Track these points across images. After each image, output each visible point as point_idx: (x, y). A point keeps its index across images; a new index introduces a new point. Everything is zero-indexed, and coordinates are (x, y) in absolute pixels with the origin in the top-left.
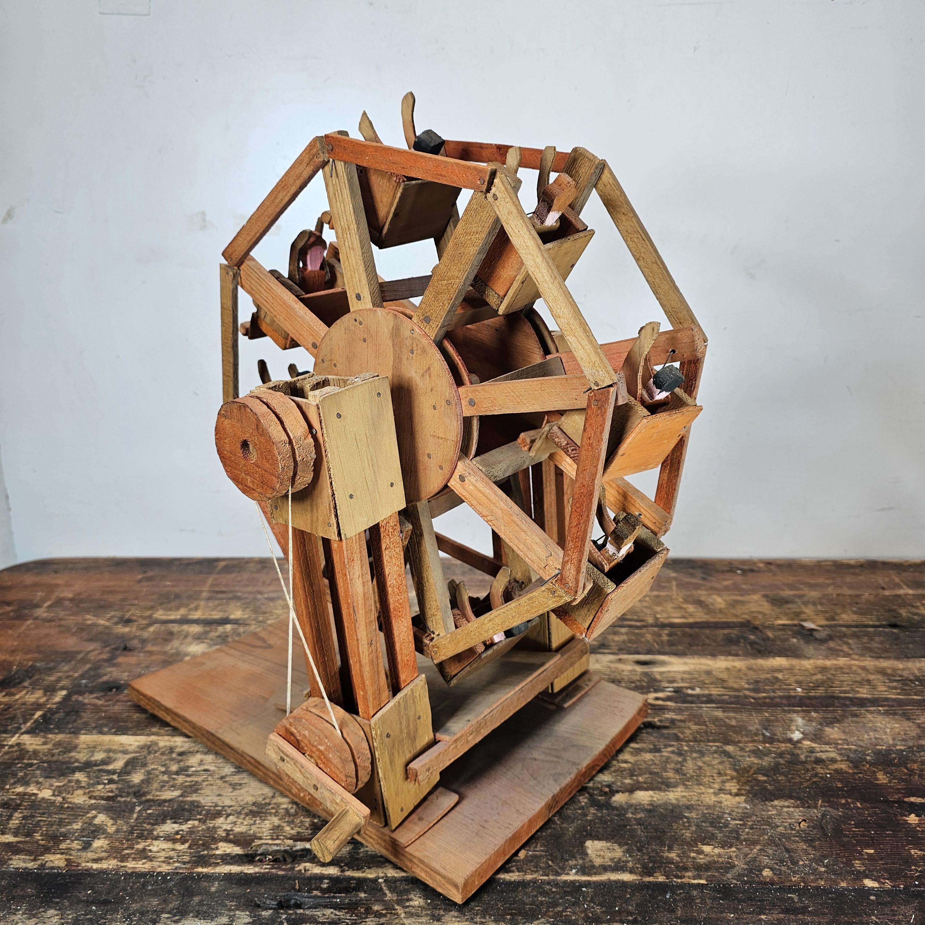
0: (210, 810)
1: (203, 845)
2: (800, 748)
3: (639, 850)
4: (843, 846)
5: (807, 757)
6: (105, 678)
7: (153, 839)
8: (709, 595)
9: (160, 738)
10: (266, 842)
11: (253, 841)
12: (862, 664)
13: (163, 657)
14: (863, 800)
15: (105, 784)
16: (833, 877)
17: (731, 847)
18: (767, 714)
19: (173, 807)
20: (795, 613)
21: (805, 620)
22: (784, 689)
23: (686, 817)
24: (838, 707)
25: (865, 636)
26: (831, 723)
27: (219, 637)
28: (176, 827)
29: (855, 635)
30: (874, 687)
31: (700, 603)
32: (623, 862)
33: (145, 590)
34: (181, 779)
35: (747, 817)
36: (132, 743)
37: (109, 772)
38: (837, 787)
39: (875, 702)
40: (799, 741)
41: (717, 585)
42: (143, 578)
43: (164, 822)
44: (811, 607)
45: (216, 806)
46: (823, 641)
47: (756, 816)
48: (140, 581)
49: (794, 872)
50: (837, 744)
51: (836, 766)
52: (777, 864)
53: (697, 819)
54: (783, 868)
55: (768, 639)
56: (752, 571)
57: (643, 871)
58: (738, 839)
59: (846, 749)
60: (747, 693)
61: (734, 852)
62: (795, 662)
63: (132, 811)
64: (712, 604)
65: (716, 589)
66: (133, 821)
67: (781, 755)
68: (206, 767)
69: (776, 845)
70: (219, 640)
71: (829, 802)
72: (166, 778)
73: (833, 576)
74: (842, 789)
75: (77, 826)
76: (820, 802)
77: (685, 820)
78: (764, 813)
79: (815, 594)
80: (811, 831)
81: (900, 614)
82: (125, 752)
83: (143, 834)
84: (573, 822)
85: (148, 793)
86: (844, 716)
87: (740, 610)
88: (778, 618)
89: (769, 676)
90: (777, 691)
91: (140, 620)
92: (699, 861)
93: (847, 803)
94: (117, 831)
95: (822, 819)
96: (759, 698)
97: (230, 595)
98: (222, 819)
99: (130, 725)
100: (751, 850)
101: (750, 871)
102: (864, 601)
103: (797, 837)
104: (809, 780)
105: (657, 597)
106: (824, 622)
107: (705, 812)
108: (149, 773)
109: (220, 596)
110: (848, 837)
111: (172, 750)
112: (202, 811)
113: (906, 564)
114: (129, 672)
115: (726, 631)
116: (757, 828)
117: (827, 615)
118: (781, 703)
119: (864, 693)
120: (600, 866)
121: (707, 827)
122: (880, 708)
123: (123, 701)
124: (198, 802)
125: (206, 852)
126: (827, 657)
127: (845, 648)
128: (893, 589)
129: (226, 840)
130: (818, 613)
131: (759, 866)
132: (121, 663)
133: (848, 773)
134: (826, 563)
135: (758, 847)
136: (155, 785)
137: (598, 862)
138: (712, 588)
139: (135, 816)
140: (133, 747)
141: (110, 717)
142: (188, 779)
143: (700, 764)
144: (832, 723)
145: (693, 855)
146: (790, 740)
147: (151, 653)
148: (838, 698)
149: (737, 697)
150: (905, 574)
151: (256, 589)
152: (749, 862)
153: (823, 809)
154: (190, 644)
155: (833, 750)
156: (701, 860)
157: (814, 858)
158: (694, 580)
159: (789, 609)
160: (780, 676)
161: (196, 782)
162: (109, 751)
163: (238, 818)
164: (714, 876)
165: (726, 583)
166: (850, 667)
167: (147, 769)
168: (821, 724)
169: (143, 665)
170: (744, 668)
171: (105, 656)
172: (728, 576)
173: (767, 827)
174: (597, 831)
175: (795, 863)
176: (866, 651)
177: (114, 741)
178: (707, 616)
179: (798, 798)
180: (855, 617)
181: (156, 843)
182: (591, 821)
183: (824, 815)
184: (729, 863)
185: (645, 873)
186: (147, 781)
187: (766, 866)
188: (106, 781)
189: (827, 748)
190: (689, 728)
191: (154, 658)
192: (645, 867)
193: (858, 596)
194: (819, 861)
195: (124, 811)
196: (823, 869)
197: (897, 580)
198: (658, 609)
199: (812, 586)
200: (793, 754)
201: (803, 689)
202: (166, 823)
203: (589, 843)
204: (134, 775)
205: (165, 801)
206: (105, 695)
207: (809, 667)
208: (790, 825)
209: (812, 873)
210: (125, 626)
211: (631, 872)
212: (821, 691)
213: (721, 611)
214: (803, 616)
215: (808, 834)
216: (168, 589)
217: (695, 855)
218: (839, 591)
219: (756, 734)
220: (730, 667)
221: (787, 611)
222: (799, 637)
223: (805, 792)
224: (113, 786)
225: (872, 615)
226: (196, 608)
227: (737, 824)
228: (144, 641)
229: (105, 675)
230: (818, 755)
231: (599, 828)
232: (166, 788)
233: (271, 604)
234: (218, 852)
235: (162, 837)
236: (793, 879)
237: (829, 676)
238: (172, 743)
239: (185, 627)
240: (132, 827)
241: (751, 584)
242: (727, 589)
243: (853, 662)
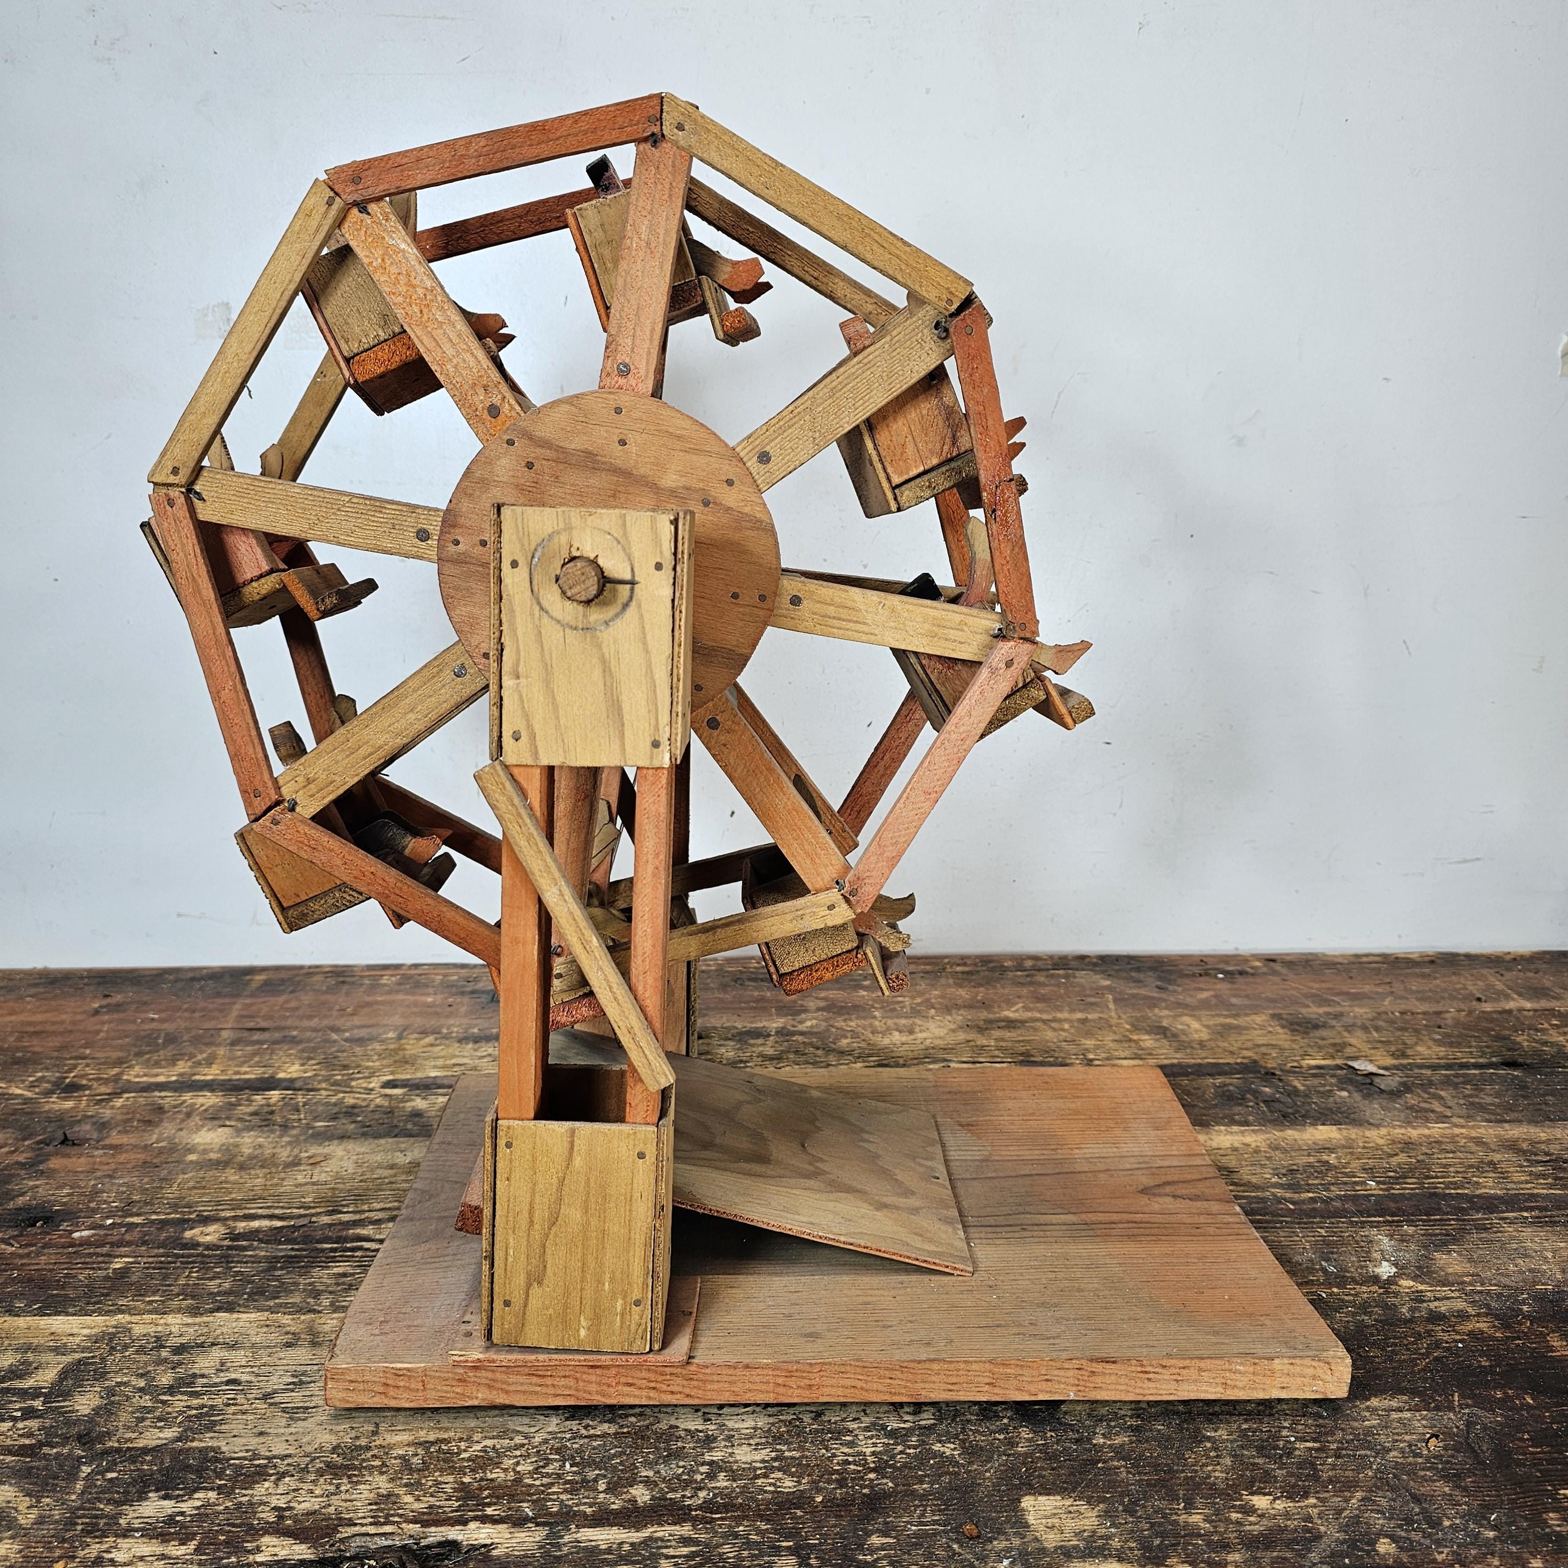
0: (242, 1467)
1: (227, 1543)
2: (1396, 1294)
3: (1132, 1513)
4: (1520, 1484)
5: (1412, 1309)
6: (20, 1201)
7: (117, 1536)
8: (1175, 1017)
9: (135, 1319)
10: (364, 1530)
11: (335, 1530)
12: (1474, 1134)
13: (142, 1157)
14: (1536, 1391)
15: (15, 1419)
16: (1514, 1549)
17: (1306, 1496)
18: (1323, 1231)
19: (162, 1462)
20: (1334, 1045)
21: (1355, 1058)
22: (1345, 1183)
23: (1209, 1439)
24: (1448, 1213)
25: (1464, 1083)
26: (1444, 1242)
27: (255, 1114)
28: (169, 1506)
29: (1447, 1082)
30: (1504, 1176)
31: (1162, 1031)
32: (1101, 1537)
33: (106, 1028)
34: (179, 1402)
35: (1326, 1434)
36: (75, 1331)
37: (24, 1394)
38: (1481, 1366)
39: (1513, 1202)
40: (1391, 1281)
41: (1189, 1000)
42: (101, 1007)
43: (142, 1496)
44: (1359, 1033)
45: (256, 1456)
46: (1394, 1094)
47: (1342, 1430)
48: (96, 1012)
49: (1438, 1543)
50: (1463, 1283)
51: (1469, 1326)
52: (1400, 1526)
53: (1232, 1442)
54: (1416, 1536)
55: (1296, 1091)
56: (1241, 973)
57: (1143, 1555)
58: (1316, 1478)
59: (1481, 1292)
60: (1279, 1192)
61: (1315, 1506)
62: (1353, 1133)
63: (73, 1476)
64: (1184, 1032)
65: (1186, 1006)
66: (74, 1497)
67: (1364, 1307)
68: (233, 1376)
69: (1393, 1489)
70: (256, 1120)
71: (1473, 1396)
72: (146, 1401)
73: (1388, 980)
74: (1490, 1370)
76: (1456, 1398)
77: (1209, 1445)
78: (1356, 1424)
79: (1361, 1011)
80: (1453, 1456)
81: (1519, 1043)
82: (59, 1350)
83: (97, 1524)
84: (990, 1459)
85: (109, 1434)
86: (1463, 1231)
87: (1234, 1042)
88: (1306, 1055)
89: (1311, 1159)
90: (1333, 1188)
91: (95, 1084)
92: (1248, 1528)
93: (1507, 1397)
94: (40, 1521)
95: (1468, 1433)
96: (1303, 1202)
97: (277, 1035)
98: (267, 1484)
99: (72, 1294)
100: (1347, 1500)
101: (1353, 1544)
102: (1449, 1022)
103: (1429, 1469)
104: (1427, 1355)
105: (1084, 1021)
106: (1390, 1061)
107: (1244, 1426)
108: (111, 1392)
109: (257, 1036)
110: (1525, 1466)
111: (159, 1342)
112: (224, 1469)
113: (1508, 958)
114: (72, 1188)
115: (1219, 1081)
116: (1349, 1456)
117: (1393, 1049)
118: (1345, 1210)
119: (1489, 1186)
120: (1056, 1548)
121: (1253, 1457)
122: (1525, 1214)
123: (56, 1246)
124: (216, 1450)
125: (233, 1559)
126: (1408, 1123)
127: (1436, 1106)
128: (1497, 1000)
129: (277, 1530)
130: (1375, 1044)
131: (1367, 1534)
132: (54, 1171)
133: (1495, 1338)
134: (1371, 959)
135: (1359, 1495)
136: (124, 1417)
137: (1051, 1540)
138: (1179, 1005)
139: (79, 1486)
140: (77, 1340)
141: (30, 1280)
142: (196, 1402)
144: (1445, 1244)
145: (1234, 1516)
146: (1376, 1279)
147: (116, 1148)
148: (1445, 1196)
149: (1262, 1200)
150: (1508, 975)
151: (326, 1022)
152: (1347, 1525)
153: (1467, 1411)
154: (198, 1129)
155: (1457, 1294)
156: (1254, 1526)
157: (1469, 1513)
158: (1142, 991)
159: (1323, 1039)
160: (1332, 1158)
161: (212, 1407)
162: (28, 1348)
163: (301, 1480)
164: (1285, 1559)
165: (1204, 995)
166: (1453, 1139)
167: (107, 1383)
168: (1425, 1247)
169: (99, 1174)
170: (1264, 1147)
171: (21, 1158)
172: (1203, 982)
173: (1368, 1453)
174: (1040, 1476)
175: (1436, 1524)
176: (1475, 1109)
177: (37, 1328)
178: (1178, 1056)
179: (1413, 1392)
180: (1442, 1051)
181: (124, 1543)
182: (1026, 1455)
183: (1469, 1424)
184: (1309, 1530)
185: (1148, 1558)
186: (107, 1410)
187: (1381, 1534)
188: (19, 1414)
189: (1445, 1291)
191: (122, 1158)
192: (1145, 1546)
193: (1438, 1013)
194: (1480, 1517)
195: (56, 1478)
196: (1491, 1534)
197: (1500, 986)
198: (1089, 1043)
199: (1356, 998)
200: (1386, 1306)
201: (1378, 1183)
202: (147, 1499)
203: (1027, 1502)
204: (78, 1398)
205: (145, 1451)
206: (21, 1235)
207: (1381, 1142)
208: (1410, 1446)
209: (1472, 1544)
210: (65, 1099)
212: (1410, 1186)
213: (1202, 1044)
214: (1349, 1051)
215: (1448, 1462)
216: (154, 1025)
217: (1240, 1516)
218: (1403, 1007)
219: (1311, 1270)
220: (1236, 1145)
221: (1321, 1043)
222: (1350, 1088)
223: (1425, 1380)
224: (34, 1424)
225: (1470, 1047)
226: (209, 1062)
227: (1310, 1449)
228: (103, 1126)
229: (23, 1194)
230: (1432, 1305)
231: (1042, 1468)
232: (147, 1423)
233: (358, 1050)
234: (260, 1558)
235: (137, 1530)
236: (1440, 1558)
237: (1421, 1158)
238: (160, 1329)
239: (187, 1097)
240: (73, 1511)
241: (1247, 996)
242: (1205, 1005)
243: (1457, 1131)
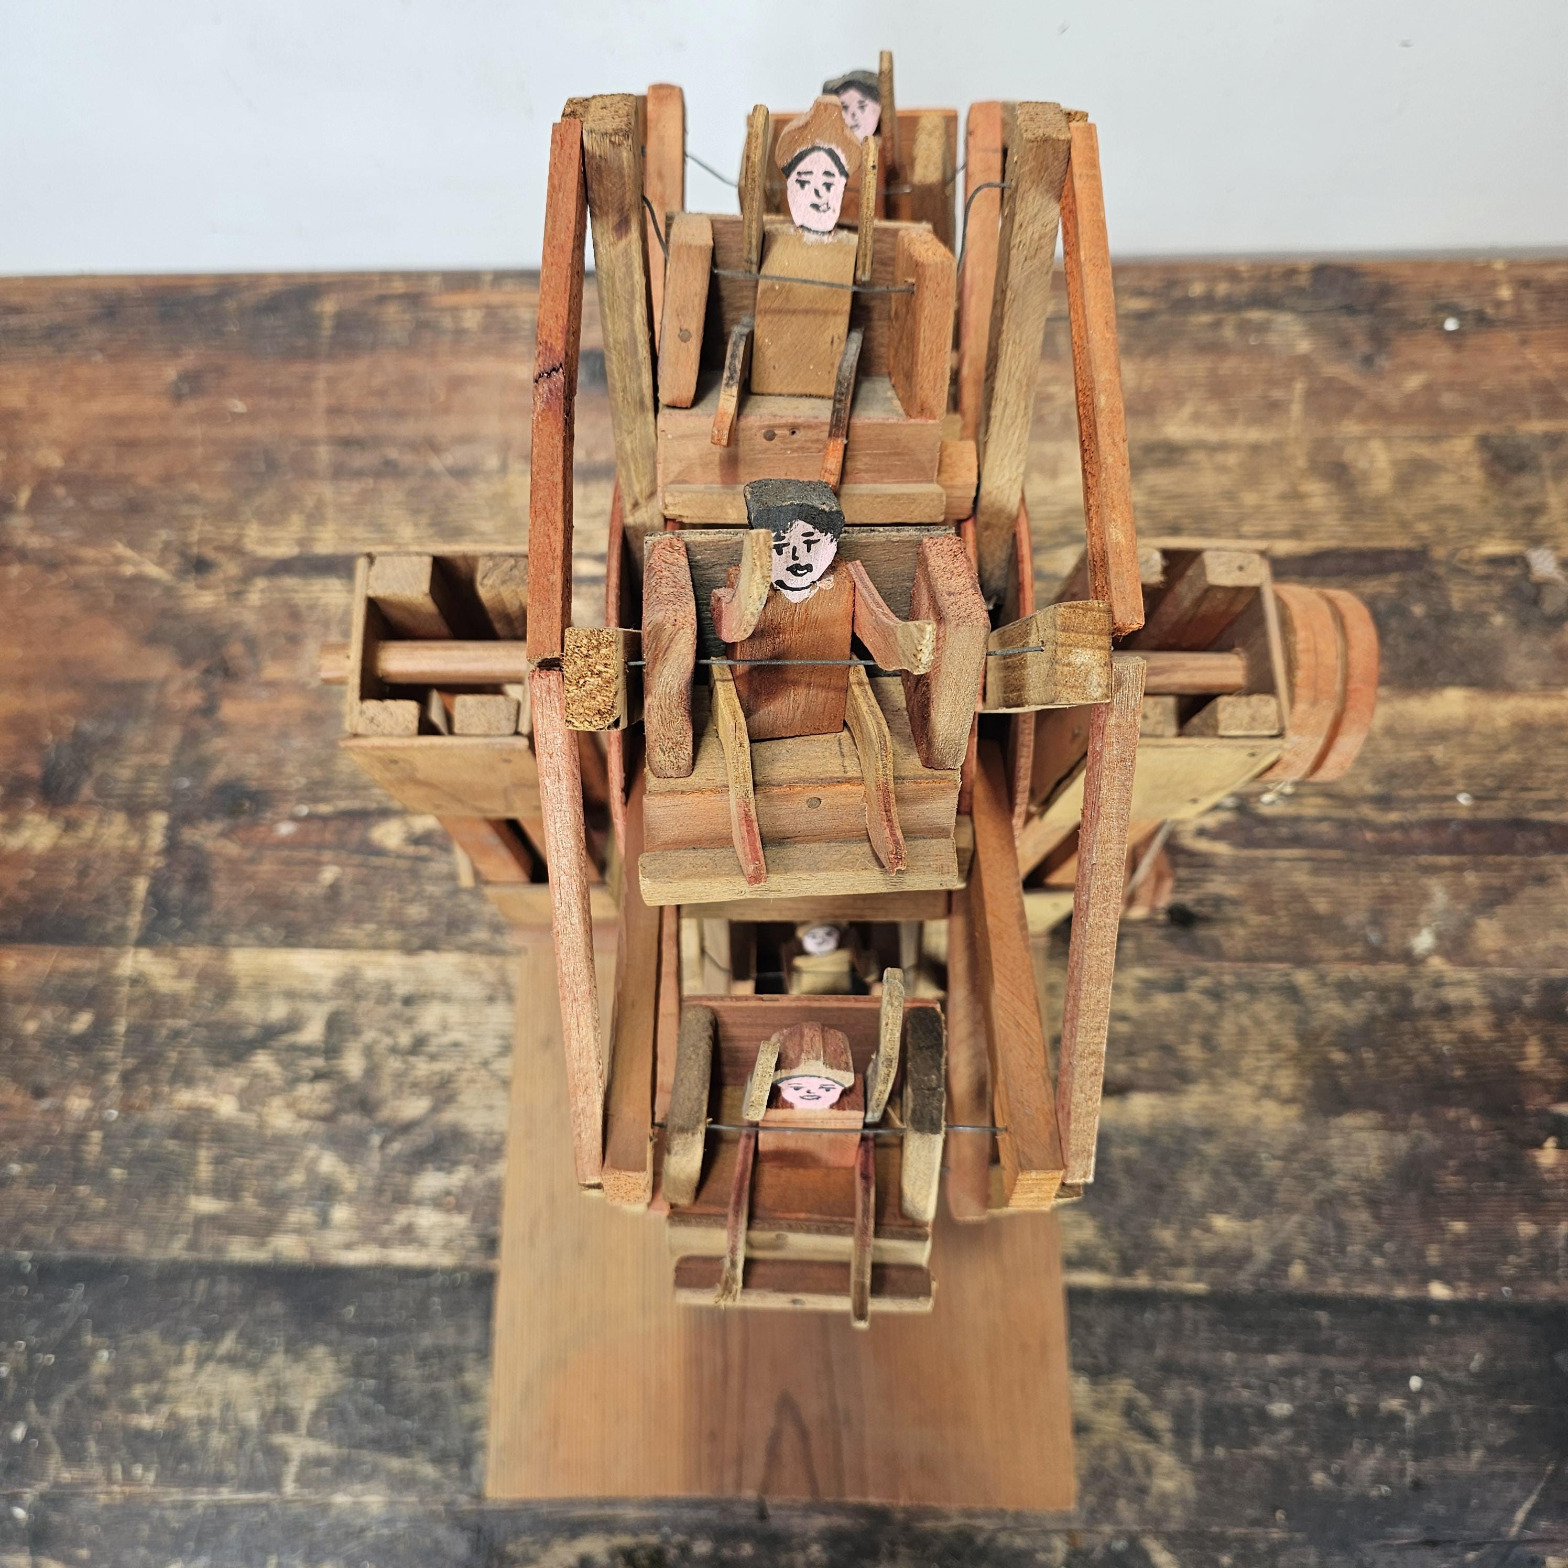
0: (483, 1142)
1: (490, 1211)
2: (1420, 977)
5: (1425, 998)
6: (219, 773)
7: (416, 1204)
8: (1365, 439)
9: (363, 956)
13: (304, 702)
14: (1485, 1110)
16: (1388, 1276)
17: (1255, 1217)
18: (1386, 878)
19: (426, 1133)
20: (1528, 508)
21: (1539, 542)
22: (1436, 798)
23: (1199, 1153)
24: (1517, 853)
26: (1492, 903)
28: (443, 1179)
31: (1338, 473)
32: (1093, 1248)
33: (198, 432)
34: (422, 1066)
35: (1294, 1153)
37: (306, 1050)
38: (1453, 1078)
40: (1423, 958)
41: (1391, 396)
43: (422, 1167)
45: (491, 1132)
46: (1553, 624)
47: (1307, 1149)
48: (177, 394)
49: (1337, 1269)
50: (1487, 963)
51: (1466, 1022)
52: (1315, 1250)
53: (1216, 1156)
55: (1448, 614)
56: (1481, 319)
57: (1119, 1267)
58: (1269, 1200)
59: (1497, 976)
60: (1366, 811)
61: (1259, 1229)
64: (1365, 477)
65: (1383, 412)
66: (375, 1163)
67: (1383, 993)
69: (1323, 1213)
71: (1429, 1115)
72: (398, 1063)
74: (1459, 1083)
75: (297, 1178)
76: (1415, 1117)
77: (1197, 1159)
78: (1320, 1143)
80: (1383, 1182)
82: (316, 998)
83: (399, 1192)
86: (1521, 883)
87: (1415, 500)
88: (1487, 532)
89: (1417, 754)
90: (1421, 805)
91: (223, 559)
92: (1203, 1246)
93: (1457, 1119)
94: (361, 1187)
96: (1383, 828)
97: (376, 458)
100: (1285, 1223)
101: (1274, 1265)
103: (1358, 1194)
104: (1412, 1060)
108: (369, 1051)
109: (356, 459)
111: (389, 990)
112: (472, 1145)
114: (257, 753)
118: (1419, 844)
124: (462, 1122)
126: (1544, 685)
132: (232, 723)
133: (1481, 1041)
135: (1296, 1218)
136: (387, 1083)
138: (1376, 411)
140: (326, 984)
141: (265, 896)
142: (435, 1066)
143: (1245, 1021)
144: (1494, 903)
145: (1195, 1233)
146: (1408, 958)
147: (277, 687)
148: (1526, 825)
149: (1344, 824)
151: (422, 427)
152: (1277, 1247)
153: (1416, 1133)
155: (1474, 979)
156: (1209, 1245)
157: (1372, 1240)
158: (1343, 371)
159: (1520, 495)
161: (448, 1075)
162: (290, 995)
165: (1412, 382)
167: (364, 1040)
168: (1474, 907)
171: (196, 699)
172: (1420, 346)
173: (1319, 1174)
175: (1342, 1250)
177: (290, 968)
179: (1382, 1108)
181: (422, 1212)
184: (1246, 1251)
185: (1123, 1269)
187: (1299, 1256)
189: (1466, 973)
190: (1243, 922)
191: (286, 704)
192: (1122, 1258)
194: (1378, 1244)
200: (1403, 992)
201: (1471, 797)
204: (347, 1057)
205: (413, 1122)
206: (236, 826)
207: (1502, 722)
208: (1354, 1168)
210: (202, 586)
211: (1103, 1268)
212: (1501, 805)
213: (1377, 506)
214: (1540, 525)
215: (1376, 1187)
216: (245, 430)
217: (1198, 1232)
219: (1354, 939)
221: (1515, 503)
222: (1510, 608)
224: (325, 1087)
226: (320, 515)
227: (1276, 1168)
228: (252, 645)
229: (215, 762)
230: (1445, 993)
232: (405, 1090)
233: (464, 493)
235: (428, 1200)
237: (1531, 753)
238: (385, 971)
240: (380, 1179)
241: (1464, 386)
242: (1408, 408)
